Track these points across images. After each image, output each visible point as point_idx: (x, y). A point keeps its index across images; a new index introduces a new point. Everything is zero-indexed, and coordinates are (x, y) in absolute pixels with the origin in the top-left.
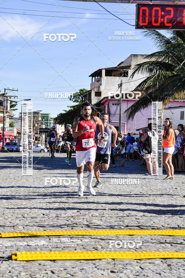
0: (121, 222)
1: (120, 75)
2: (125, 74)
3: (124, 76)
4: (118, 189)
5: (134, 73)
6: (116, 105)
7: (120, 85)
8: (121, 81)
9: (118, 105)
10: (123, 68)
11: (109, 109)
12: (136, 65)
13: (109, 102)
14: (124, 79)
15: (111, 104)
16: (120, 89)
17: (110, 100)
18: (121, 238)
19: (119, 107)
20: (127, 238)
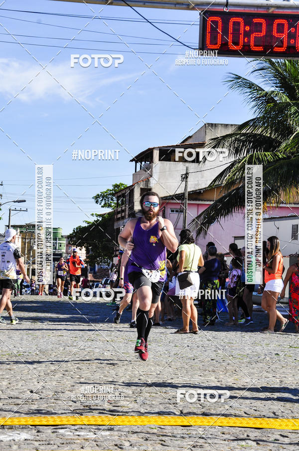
4: (172, 353)
6: (177, 211)
7: (185, 177)
8: (187, 169)
9: (182, 211)
12: (212, 139)
13: (165, 207)
14: (192, 166)
15: (168, 211)
16: (184, 182)
17: (168, 203)
18: (168, 430)
19: (182, 216)
20: (180, 431)
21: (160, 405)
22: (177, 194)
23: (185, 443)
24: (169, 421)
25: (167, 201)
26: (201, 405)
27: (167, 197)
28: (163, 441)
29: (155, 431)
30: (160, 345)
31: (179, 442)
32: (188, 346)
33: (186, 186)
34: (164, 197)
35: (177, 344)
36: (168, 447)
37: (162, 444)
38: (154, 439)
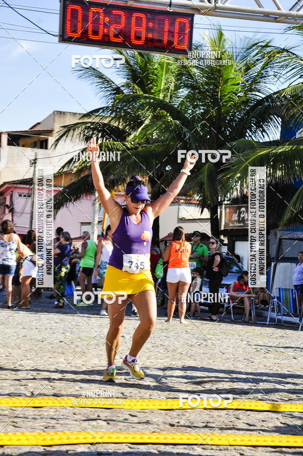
0: (22, 388)
1: (34, 145)
2: (43, 145)
3: (41, 148)
4: (21, 336)
5: (58, 140)
6: (25, 196)
7: (34, 162)
8: (36, 155)
9: (29, 196)
10: (40, 133)
11: (12, 204)
12: (62, 127)
13: (12, 191)
14: (40, 152)
15: (16, 195)
16: (33, 168)
17: (15, 188)
18: (19, 412)
19: (30, 200)
20: (31, 412)
21: (11, 387)
22: (24, 179)
23: (36, 425)
24: (21, 403)
25: (15, 185)
26: (51, 386)
27: (15, 181)
28: (14, 422)
29: (6, 413)
30: (8, 327)
31: (31, 423)
32: (36, 328)
33: (34, 171)
34: (12, 182)
35: (25, 327)
36: (20, 429)
37: (14, 426)
38: (6, 421)
